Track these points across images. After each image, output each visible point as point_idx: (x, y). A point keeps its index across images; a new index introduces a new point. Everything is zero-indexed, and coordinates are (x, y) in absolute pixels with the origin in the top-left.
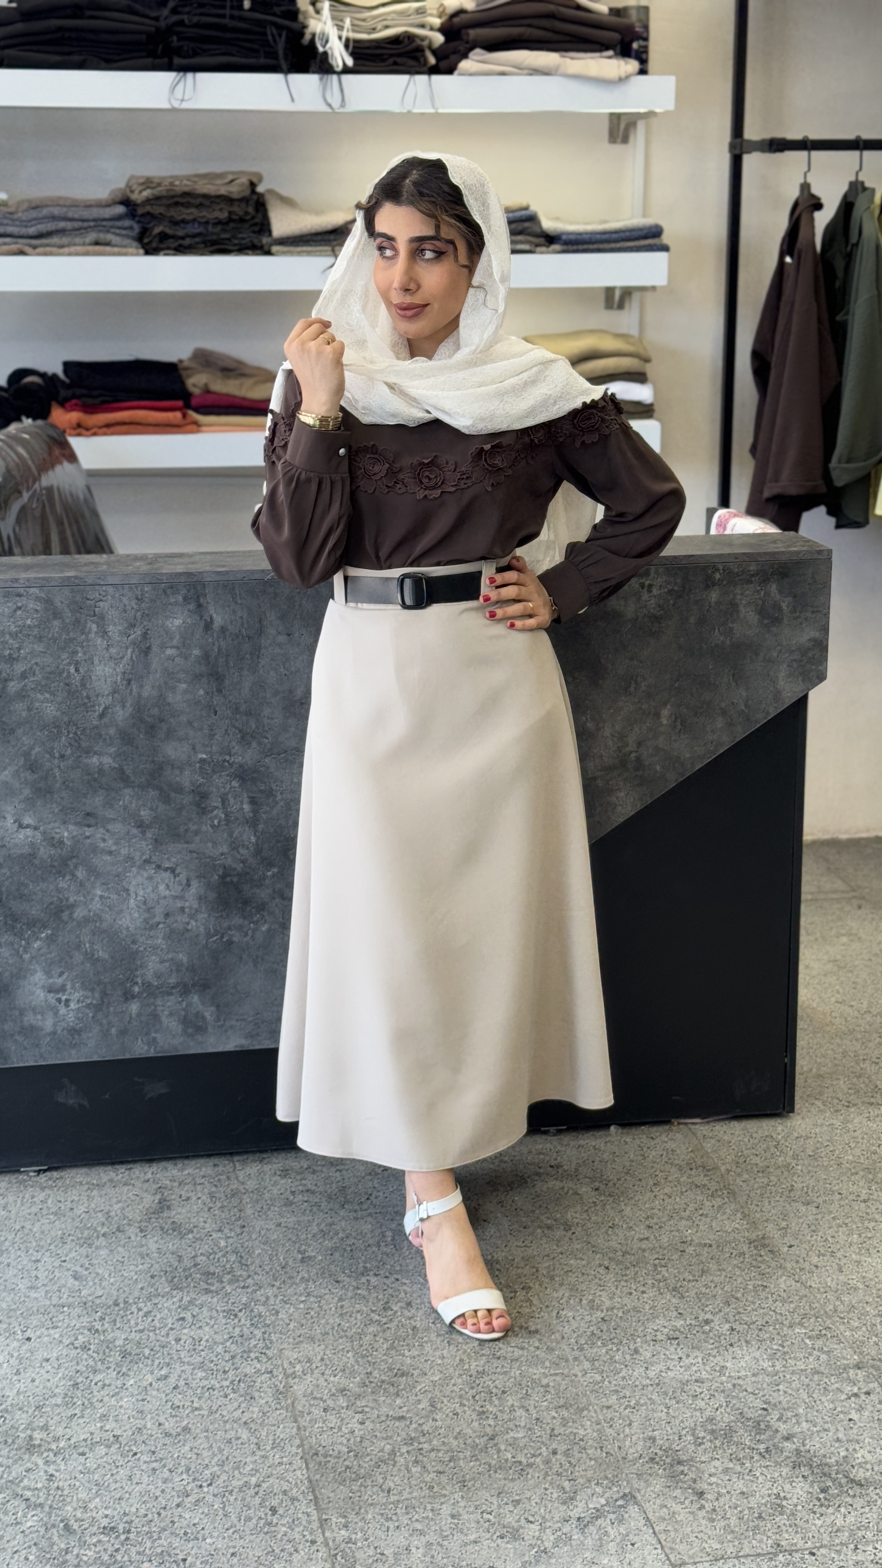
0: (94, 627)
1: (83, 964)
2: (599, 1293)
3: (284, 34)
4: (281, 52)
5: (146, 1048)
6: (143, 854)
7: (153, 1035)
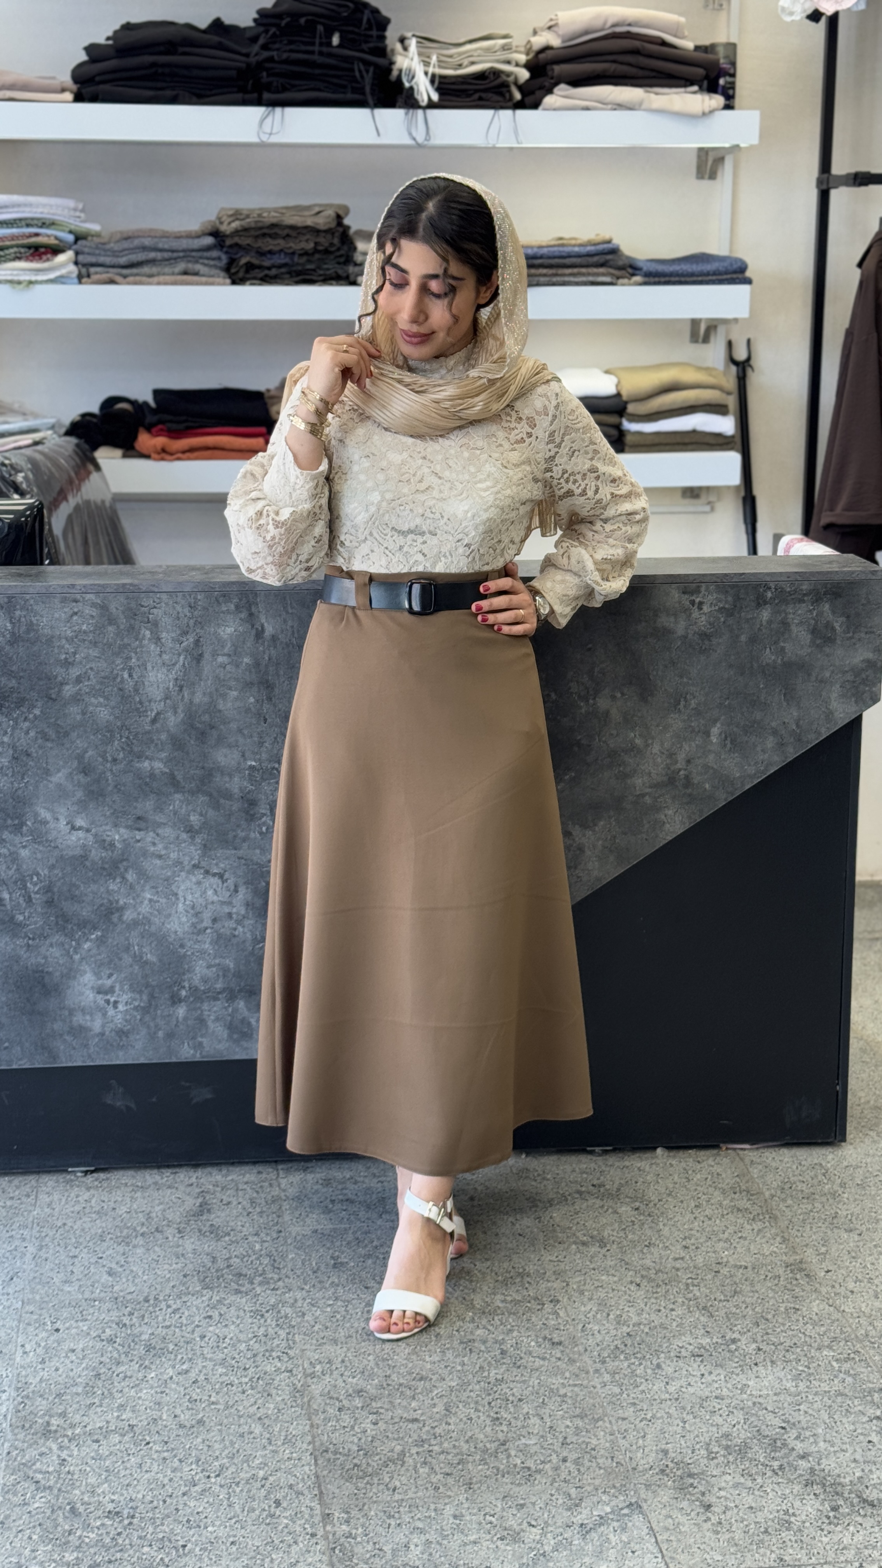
0: (148, 633)
1: (131, 966)
2: (627, 1309)
3: (371, 69)
4: (368, 89)
5: (192, 1052)
6: (192, 859)
7: (200, 1039)
